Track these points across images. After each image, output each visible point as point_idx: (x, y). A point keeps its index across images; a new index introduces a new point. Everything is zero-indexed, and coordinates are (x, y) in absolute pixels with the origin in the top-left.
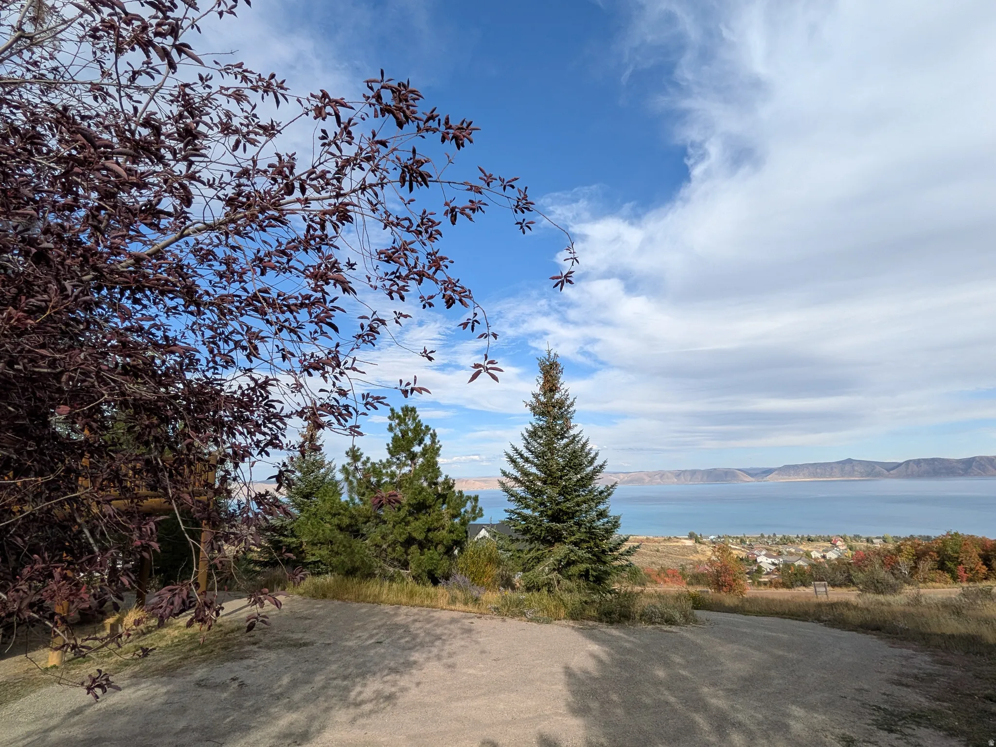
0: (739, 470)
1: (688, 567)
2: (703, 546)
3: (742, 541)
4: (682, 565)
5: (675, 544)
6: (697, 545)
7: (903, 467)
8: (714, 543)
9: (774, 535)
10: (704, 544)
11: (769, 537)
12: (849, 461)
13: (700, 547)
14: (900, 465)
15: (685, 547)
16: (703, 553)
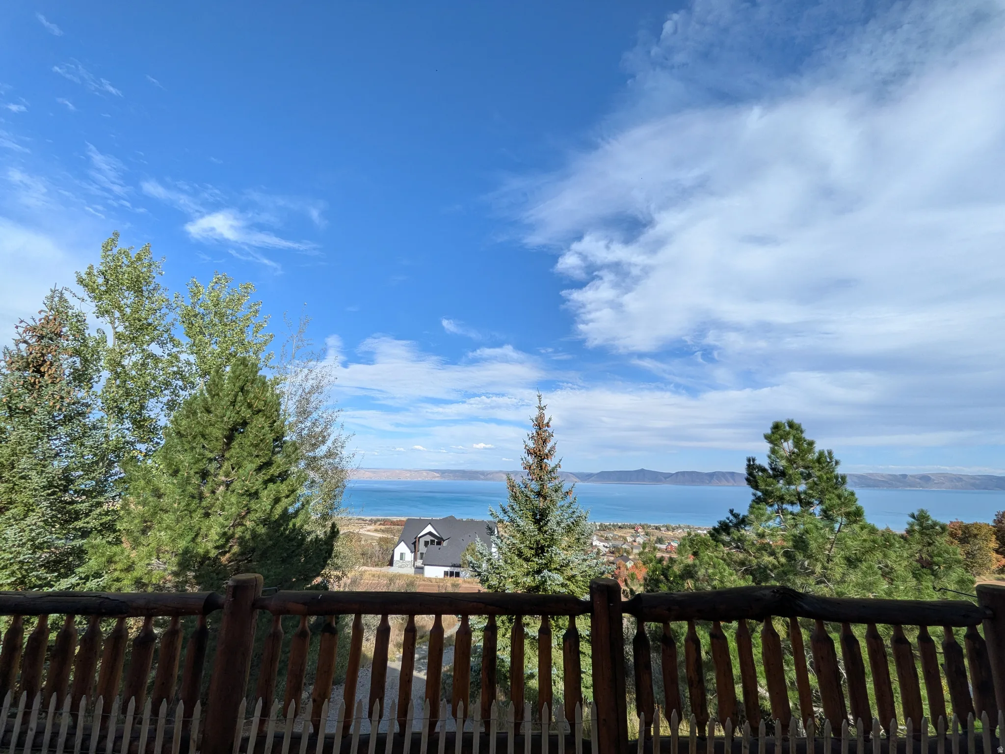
0: (571, 473)
12: (642, 470)
14: (672, 475)
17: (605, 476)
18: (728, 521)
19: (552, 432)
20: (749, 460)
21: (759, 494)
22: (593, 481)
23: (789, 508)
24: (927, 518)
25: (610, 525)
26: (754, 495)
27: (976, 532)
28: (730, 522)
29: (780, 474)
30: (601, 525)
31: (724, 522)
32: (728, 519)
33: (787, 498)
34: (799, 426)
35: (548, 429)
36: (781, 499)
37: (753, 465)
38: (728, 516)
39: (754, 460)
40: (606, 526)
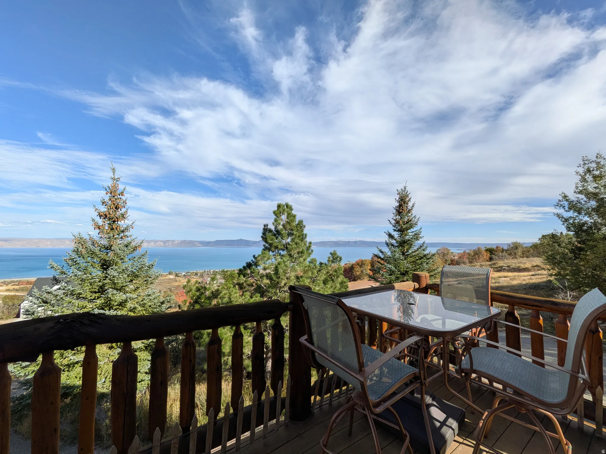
1: (172, 289)
2: (179, 278)
3: (196, 274)
4: (169, 288)
5: (164, 278)
6: (177, 277)
7: (258, 243)
8: (185, 276)
9: (210, 270)
10: (180, 277)
11: (208, 272)
12: (241, 240)
13: (178, 279)
14: (257, 242)
15: (170, 279)
16: (180, 281)
17: (218, 243)
18: (252, 262)
19: (126, 200)
20: (265, 226)
21: (267, 245)
22: (210, 246)
23: (281, 252)
24: (336, 254)
25: (219, 271)
26: (264, 246)
27: (365, 263)
28: (253, 262)
29: (278, 233)
30: (214, 272)
31: (250, 262)
32: (252, 261)
33: (279, 247)
34: (291, 207)
35: (122, 197)
36: (276, 247)
37: (267, 228)
38: (252, 259)
39: (267, 225)
40: (217, 272)
